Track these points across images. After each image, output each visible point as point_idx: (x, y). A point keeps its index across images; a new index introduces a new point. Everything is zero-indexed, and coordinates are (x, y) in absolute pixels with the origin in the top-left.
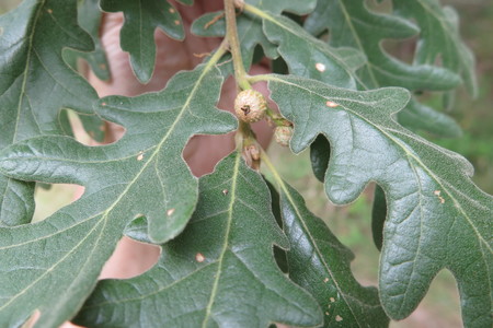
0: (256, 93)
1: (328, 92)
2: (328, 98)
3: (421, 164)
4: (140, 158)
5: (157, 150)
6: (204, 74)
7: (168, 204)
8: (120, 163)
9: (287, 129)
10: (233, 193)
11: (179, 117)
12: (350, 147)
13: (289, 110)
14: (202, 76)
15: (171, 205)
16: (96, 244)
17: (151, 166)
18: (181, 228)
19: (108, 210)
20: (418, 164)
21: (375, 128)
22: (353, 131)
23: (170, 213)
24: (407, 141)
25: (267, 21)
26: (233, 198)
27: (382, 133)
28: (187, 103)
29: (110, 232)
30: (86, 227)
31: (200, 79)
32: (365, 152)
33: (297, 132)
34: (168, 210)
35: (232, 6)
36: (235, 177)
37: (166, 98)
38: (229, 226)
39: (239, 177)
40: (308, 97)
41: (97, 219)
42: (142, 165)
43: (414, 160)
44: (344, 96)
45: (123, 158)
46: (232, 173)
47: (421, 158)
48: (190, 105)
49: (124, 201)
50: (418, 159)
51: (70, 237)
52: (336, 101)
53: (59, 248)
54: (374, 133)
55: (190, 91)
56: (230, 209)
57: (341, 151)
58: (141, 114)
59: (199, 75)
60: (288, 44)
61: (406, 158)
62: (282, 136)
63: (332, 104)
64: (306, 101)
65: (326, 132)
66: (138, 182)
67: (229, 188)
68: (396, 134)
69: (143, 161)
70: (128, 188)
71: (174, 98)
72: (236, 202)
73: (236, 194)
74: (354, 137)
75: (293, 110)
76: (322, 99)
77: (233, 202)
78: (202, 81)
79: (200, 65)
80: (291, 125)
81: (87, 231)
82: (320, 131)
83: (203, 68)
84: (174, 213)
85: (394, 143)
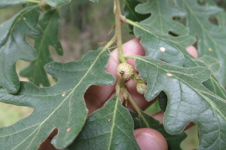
0: (128, 65)
1: (167, 67)
2: (167, 71)
3: (221, 113)
4: (63, 95)
5: (73, 92)
6: (102, 52)
7: (69, 125)
8: (53, 97)
9: (144, 85)
10: (114, 122)
11: (86, 75)
12: (179, 100)
13: (145, 75)
14: (100, 54)
15: (70, 125)
16: (31, 142)
17: (67, 100)
18: (71, 141)
19: (42, 123)
20: (219, 113)
21: (194, 90)
22: (181, 91)
23: (68, 130)
24: (212, 99)
25: (136, 27)
26: (114, 124)
27: (198, 93)
28: (91, 67)
29: (39, 136)
30: (30, 131)
31: (99, 55)
32: (188, 104)
33: (150, 89)
34: (68, 128)
35: (119, 20)
36: (115, 111)
37: (81, 64)
38: (110, 142)
39: (117, 111)
40: (156, 70)
41: (35, 127)
42: (63, 100)
43: (216, 111)
44: (176, 70)
45: (55, 95)
46: (113, 109)
47: (220, 110)
48: (92, 68)
49: (51, 118)
50: (218, 111)
51: (20, 136)
52: (171, 73)
53: (14, 142)
54: (193, 93)
55: (93, 61)
56: (112, 131)
57: (174, 102)
58: (67, 72)
59: (99, 53)
60: (145, 38)
61: (212, 109)
62: (141, 89)
63: (170, 75)
64: (155, 72)
65: (166, 90)
66: (60, 108)
67: (112, 118)
68: (206, 95)
69: (64, 97)
70: (55, 111)
71: (85, 64)
72: (115, 127)
73: (115, 122)
74: (181, 94)
75: (148, 76)
76: (164, 71)
77: (113, 127)
78: (100, 56)
79: (100, 48)
80: (146, 84)
81: (30, 133)
82: (162, 89)
83: (101, 50)
84: (70, 131)
85: (204, 100)
